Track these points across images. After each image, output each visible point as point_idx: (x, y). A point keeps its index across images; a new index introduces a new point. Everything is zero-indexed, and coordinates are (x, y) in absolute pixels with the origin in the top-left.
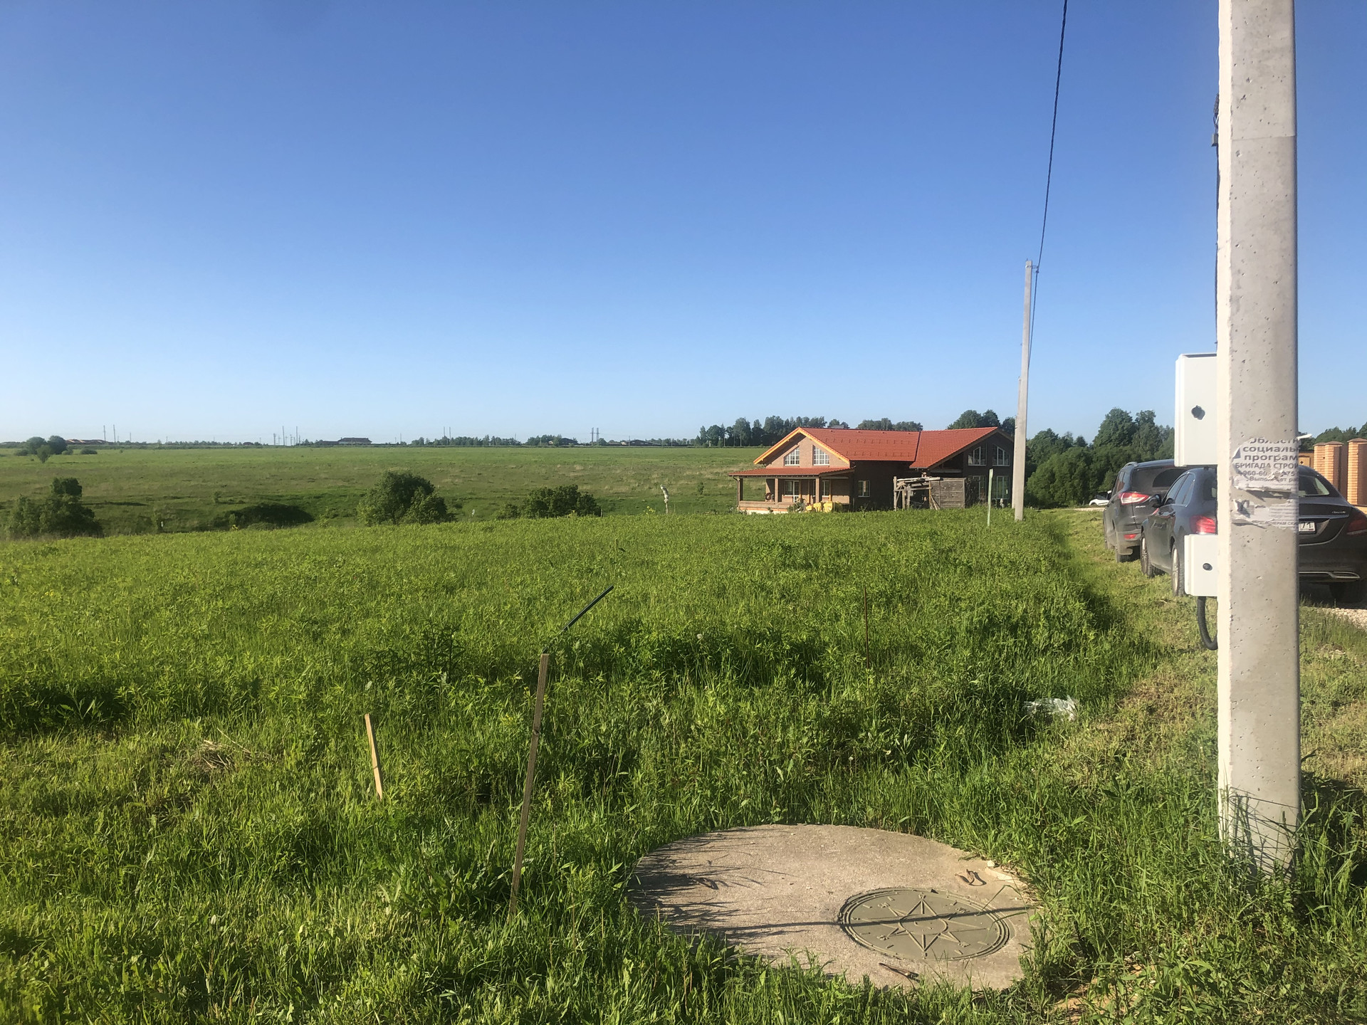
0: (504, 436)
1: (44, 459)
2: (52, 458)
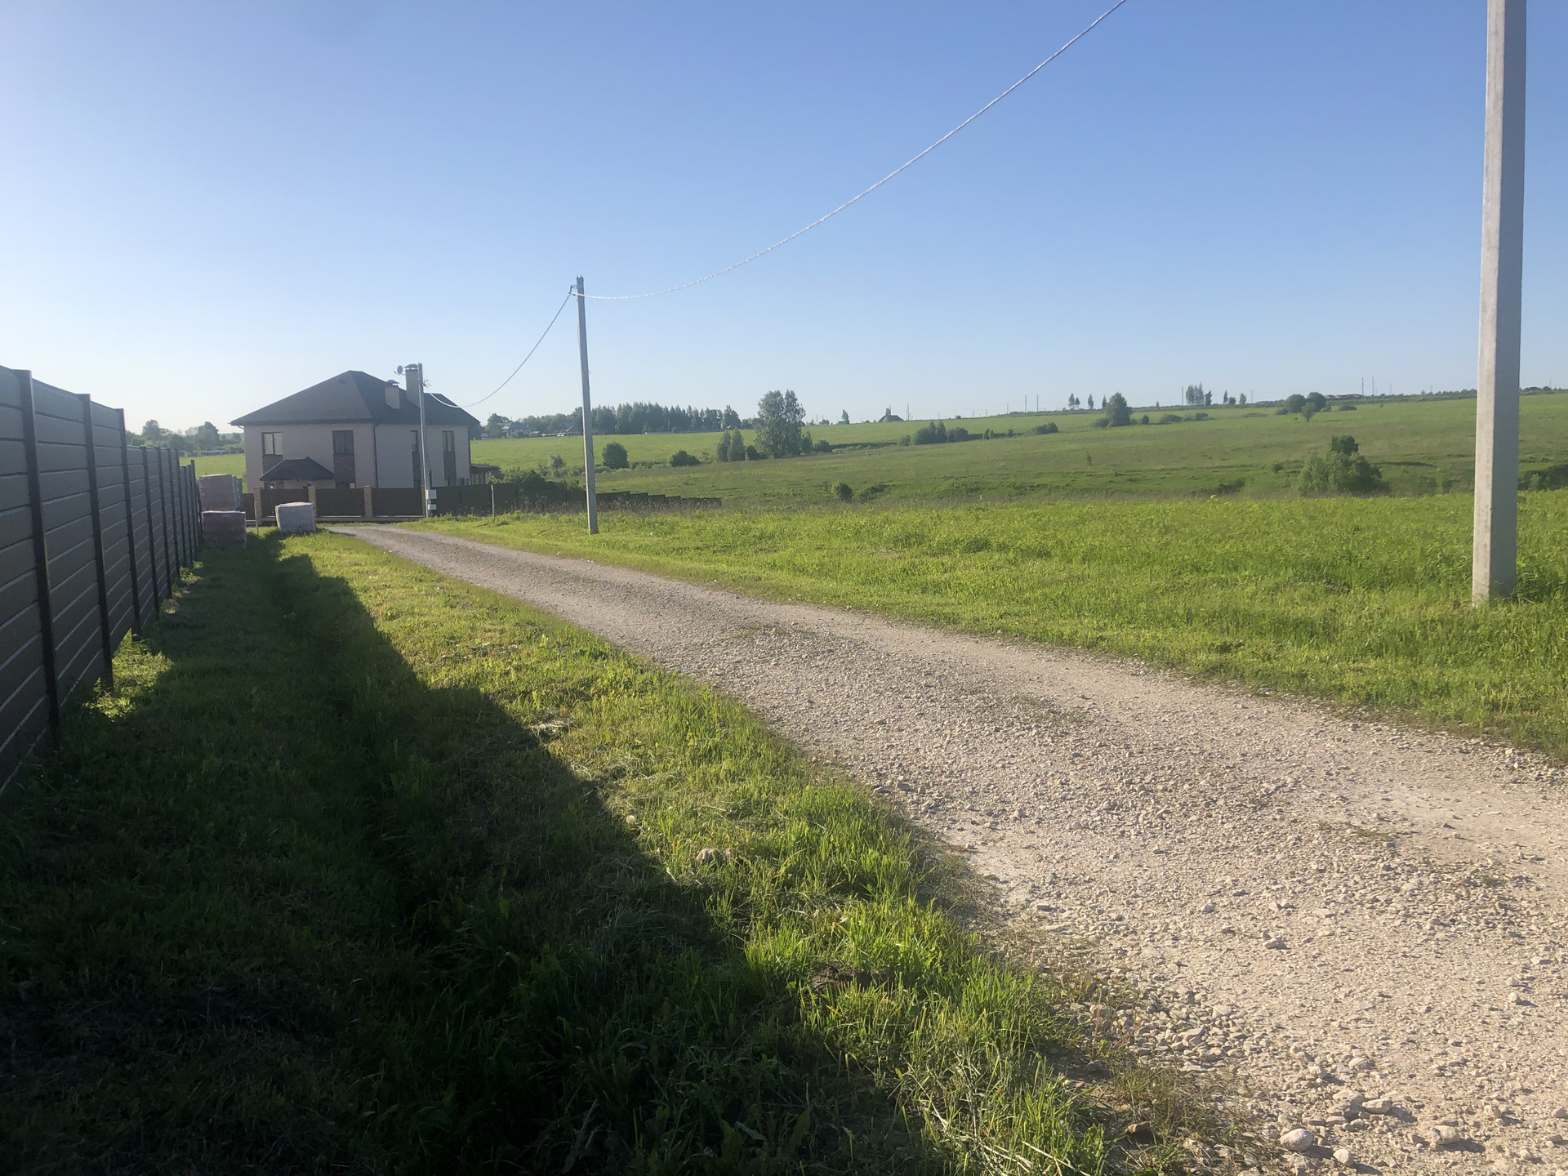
1: (1308, 417)
2: (1317, 416)
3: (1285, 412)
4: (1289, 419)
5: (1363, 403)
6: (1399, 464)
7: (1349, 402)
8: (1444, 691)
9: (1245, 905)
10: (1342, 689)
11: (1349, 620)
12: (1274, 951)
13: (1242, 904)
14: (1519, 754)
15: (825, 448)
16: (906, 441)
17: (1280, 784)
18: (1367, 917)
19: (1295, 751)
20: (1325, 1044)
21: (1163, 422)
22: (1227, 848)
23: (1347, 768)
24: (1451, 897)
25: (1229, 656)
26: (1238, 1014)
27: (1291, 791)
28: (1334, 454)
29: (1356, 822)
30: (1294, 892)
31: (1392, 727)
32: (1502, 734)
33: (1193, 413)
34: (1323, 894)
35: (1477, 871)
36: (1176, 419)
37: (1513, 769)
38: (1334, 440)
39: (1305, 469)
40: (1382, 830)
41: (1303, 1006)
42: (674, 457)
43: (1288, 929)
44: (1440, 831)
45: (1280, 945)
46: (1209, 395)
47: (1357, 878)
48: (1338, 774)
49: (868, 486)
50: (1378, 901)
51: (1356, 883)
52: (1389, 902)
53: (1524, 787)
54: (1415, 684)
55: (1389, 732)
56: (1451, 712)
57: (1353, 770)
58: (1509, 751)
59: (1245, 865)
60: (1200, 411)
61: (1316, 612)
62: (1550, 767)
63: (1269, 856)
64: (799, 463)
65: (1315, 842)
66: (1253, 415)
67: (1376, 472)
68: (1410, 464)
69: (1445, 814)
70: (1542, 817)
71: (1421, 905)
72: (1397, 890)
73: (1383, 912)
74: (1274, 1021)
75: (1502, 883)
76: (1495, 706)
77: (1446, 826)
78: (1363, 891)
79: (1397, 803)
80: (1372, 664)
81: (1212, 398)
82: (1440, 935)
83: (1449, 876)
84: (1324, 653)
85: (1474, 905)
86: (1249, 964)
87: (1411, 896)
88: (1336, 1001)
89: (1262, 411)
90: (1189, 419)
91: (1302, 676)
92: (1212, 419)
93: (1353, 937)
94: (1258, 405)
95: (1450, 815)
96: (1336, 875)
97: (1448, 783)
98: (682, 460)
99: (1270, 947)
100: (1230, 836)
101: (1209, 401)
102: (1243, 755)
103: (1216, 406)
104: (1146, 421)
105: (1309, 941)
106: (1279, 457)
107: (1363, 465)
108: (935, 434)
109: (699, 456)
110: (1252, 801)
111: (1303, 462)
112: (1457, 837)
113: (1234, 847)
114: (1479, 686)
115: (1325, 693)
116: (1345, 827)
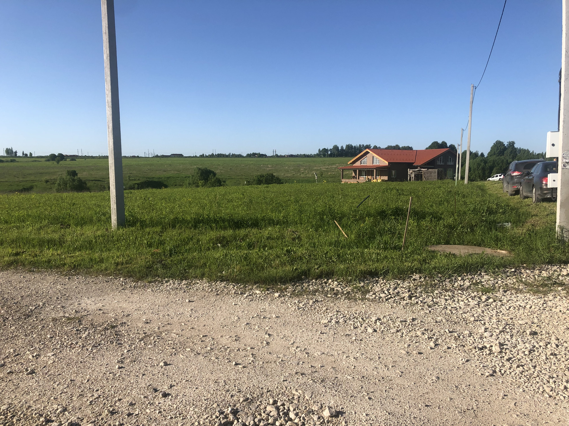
0: (237, 153)
1: (58, 162)
2: (61, 162)
3: (48, 160)
4: (50, 163)
5: (79, 158)
6: (92, 180)
7: (73, 158)
8: (102, 261)
9: (18, 360)
10: (65, 264)
11: (69, 238)
12: (30, 376)
13: (17, 359)
14: (125, 280)
17: (37, 306)
18: (68, 351)
19: (45, 292)
20: (47, 408)
22: (12, 337)
23: (65, 295)
24: (99, 335)
25: (19, 257)
26: (12, 407)
27: (42, 308)
28: (68, 177)
29: (67, 315)
30: (40, 349)
31: (83, 277)
32: (120, 273)
33: (9, 159)
34: (52, 347)
35: (109, 324)
36: (2, 161)
37: (123, 285)
38: (68, 171)
39: (58, 182)
40: (77, 316)
41: (40, 395)
43: (36, 365)
44: (97, 312)
45: (33, 372)
47: (66, 337)
48: (61, 297)
50: (73, 344)
51: (65, 339)
52: (77, 343)
53: (126, 291)
54: (92, 260)
55: (81, 278)
56: (103, 268)
57: (67, 295)
58: (121, 279)
59: (20, 342)
60: (12, 159)
61: (56, 236)
62: (134, 282)
63: (30, 336)
65: (50, 326)
66: (35, 161)
67: (85, 183)
68: (96, 180)
69: (100, 305)
70: (131, 300)
71: (89, 341)
72: (80, 338)
73: (74, 348)
74: (28, 404)
75: (116, 326)
76: (117, 264)
77: (100, 310)
78: (67, 342)
79: (83, 305)
80: (77, 254)
82: (94, 351)
83: (99, 328)
84: (59, 252)
85: (107, 337)
86: (19, 384)
87: (85, 339)
88: (54, 389)
89: (39, 159)
90: (7, 161)
91: (49, 261)
92: (18, 162)
93: (62, 361)
94: (38, 157)
95: (101, 305)
96: (57, 338)
97: (101, 294)
99: (28, 374)
100: (14, 331)
101: (16, 155)
102: (22, 297)
103: (19, 157)
105: (44, 367)
106: (47, 177)
107: (80, 180)
110: (24, 315)
111: (57, 179)
112: (103, 313)
113: (15, 336)
114: (113, 257)
115: (58, 267)
116: (62, 318)
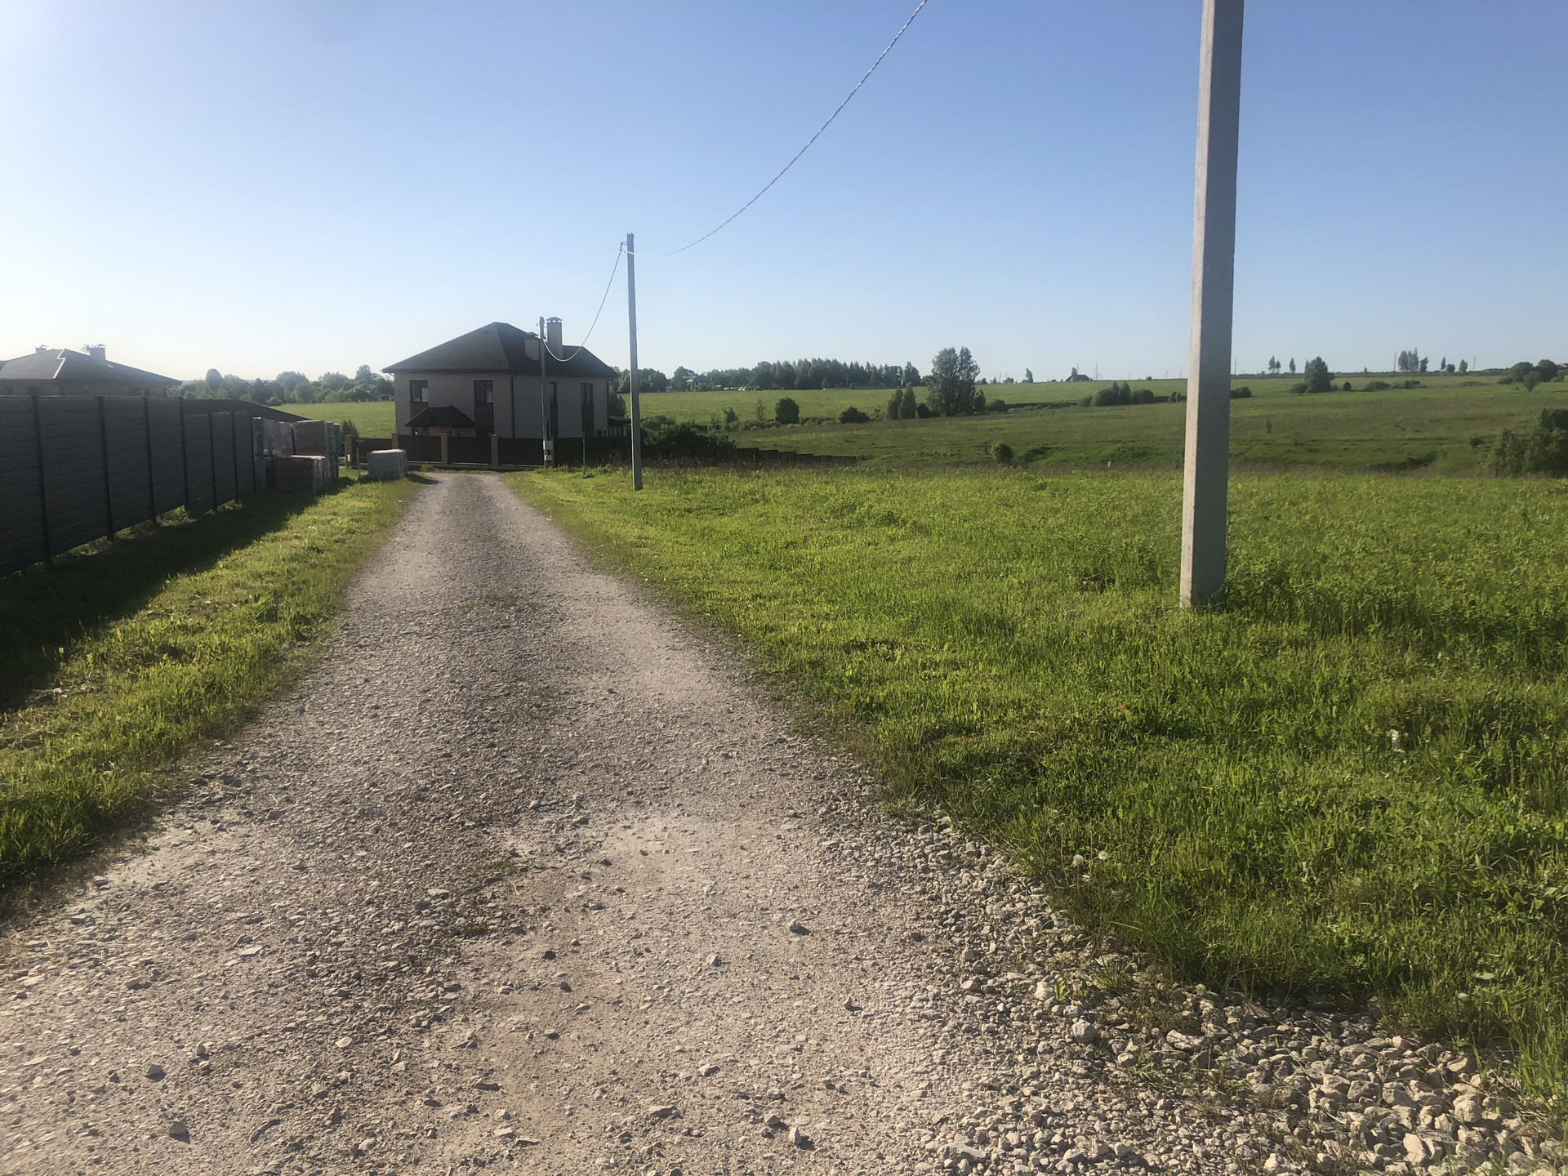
1: (1531, 386)
2: (1541, 387)
3: (1508, 382)
15: (1000, 407)
16: (1087, 402)
21: (1369, 389)
33: (1402, 380)
36: (1382, 386)
38: (1544, 413)
42: (844, 413)
46: (1425, 362)
49: (1030, 447)
60: (1409, 379)
64: (966, 423)
81: (1428, 365)
89: (1483, 379)
90: (1397, 387)
92: (1425, 387)
94: (1480, 374)
98: (853, 417)
101: (1424, 368)
103: (1431, 374)
104: (1347, 387)
106: (1480, 430)
108: (1118, 396)
109: (870, 413)
